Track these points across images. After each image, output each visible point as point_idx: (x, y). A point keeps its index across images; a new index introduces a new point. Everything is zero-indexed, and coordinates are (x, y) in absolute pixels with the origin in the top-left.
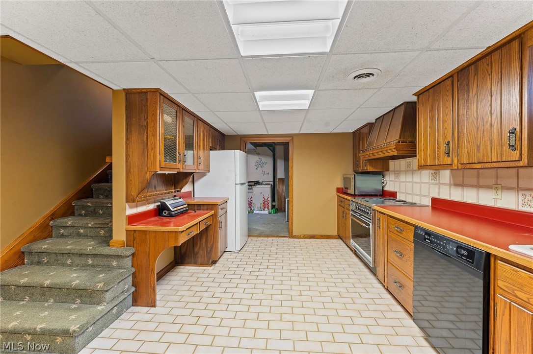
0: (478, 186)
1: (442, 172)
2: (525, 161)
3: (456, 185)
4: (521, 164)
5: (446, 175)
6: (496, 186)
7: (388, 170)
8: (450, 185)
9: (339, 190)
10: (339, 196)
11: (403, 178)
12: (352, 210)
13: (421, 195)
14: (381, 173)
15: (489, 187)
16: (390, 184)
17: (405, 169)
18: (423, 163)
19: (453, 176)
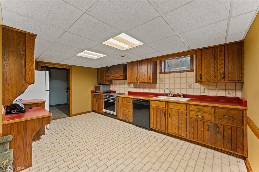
0: (140, 88)
1: (131, 84)
2: (151, 82)
3: (135, 88)
4: (151, 83)
5: (132, 85)
6: (143, 88)
7: (112, 83)
8: (133, 88)
9: (92, 92)
10: (93, 94)
11: (118, 86)
12: (104, 98)
13: (122, 91)
14: (109, 85)
15: (142, 88)
16: (113, 88)
17: (119, 83)
18: (129, 82)
19: (134, 85)
